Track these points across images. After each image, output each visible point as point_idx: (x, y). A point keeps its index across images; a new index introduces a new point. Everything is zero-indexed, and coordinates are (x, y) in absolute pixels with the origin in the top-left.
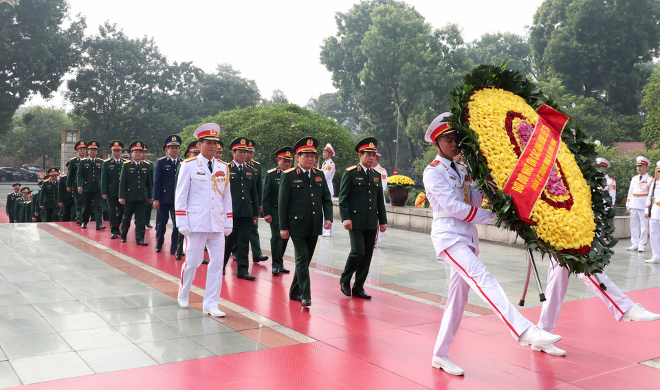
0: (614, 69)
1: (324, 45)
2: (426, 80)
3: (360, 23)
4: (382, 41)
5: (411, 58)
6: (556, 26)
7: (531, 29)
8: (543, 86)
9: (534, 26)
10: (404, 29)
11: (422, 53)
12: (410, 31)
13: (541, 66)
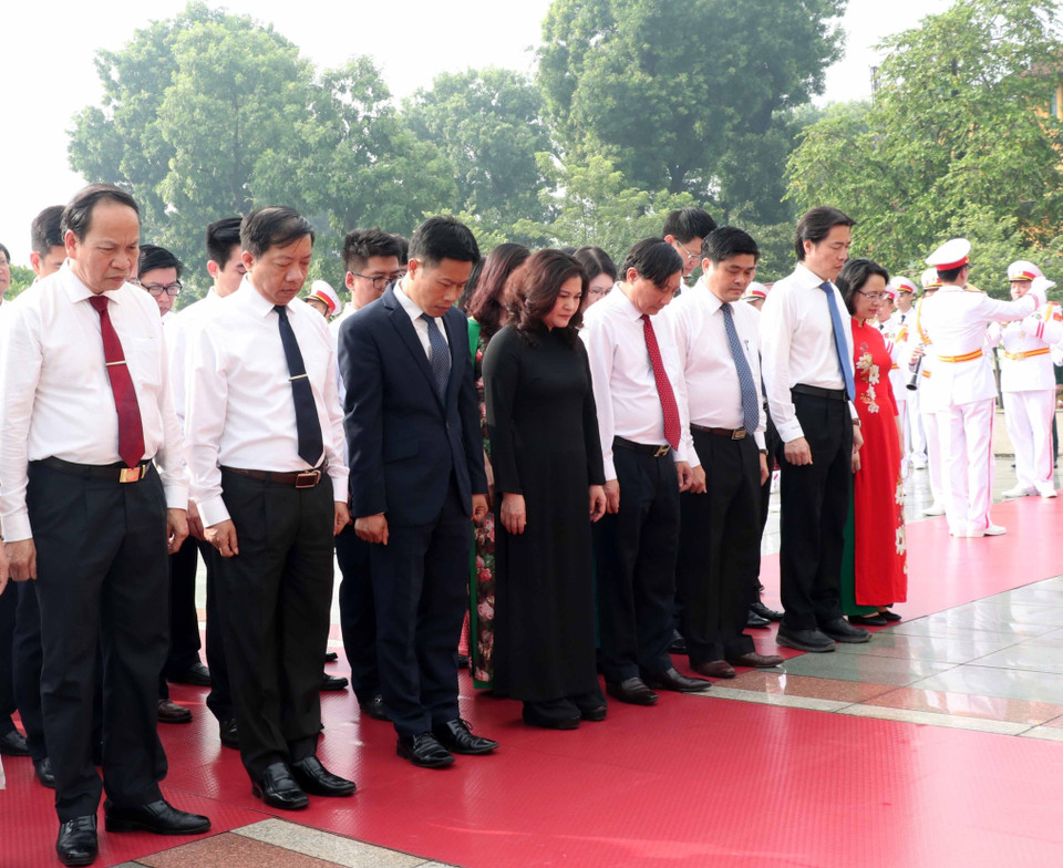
0: (728, 125)
1: (75, 128)
2: (312, 185)
3: (153, 70)
4: (205, 108)
5: (274, 141)
6: (593, 42)
7: (539, 52)
8: (573, 175)
9: (546, 45)
10: (253, 76)
11: (298, 125)
12: (267, 78)
13: (570, 133)
